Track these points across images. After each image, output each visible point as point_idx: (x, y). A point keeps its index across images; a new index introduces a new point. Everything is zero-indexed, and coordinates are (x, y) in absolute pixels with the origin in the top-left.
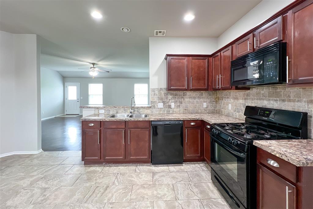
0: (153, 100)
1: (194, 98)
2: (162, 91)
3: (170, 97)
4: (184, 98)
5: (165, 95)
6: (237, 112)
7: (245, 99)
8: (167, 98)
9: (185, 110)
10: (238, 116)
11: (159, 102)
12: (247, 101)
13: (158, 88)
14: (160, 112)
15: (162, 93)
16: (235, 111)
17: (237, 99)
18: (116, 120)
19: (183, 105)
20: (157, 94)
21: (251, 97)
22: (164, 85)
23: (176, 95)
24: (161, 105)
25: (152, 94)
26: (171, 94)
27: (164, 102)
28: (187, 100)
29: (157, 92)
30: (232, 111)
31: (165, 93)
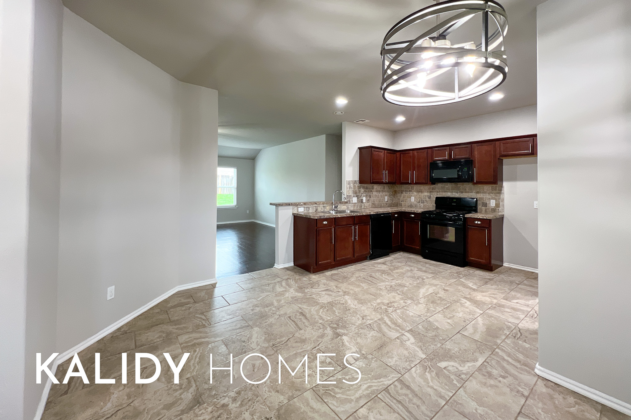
0: (349, 194)
1: (379, 192)
2: (356, 184)
3: (362, 190)
4: (372, 192)
5: (358, 189)
6: (421, 203)
7: (430, 192)
8: (360, 192)
9: (373, 204)
10: (422, 207)
11: (354, 197)
12: (432, 193)
13: (353, 181)
14: (354, 207)
15: (356, 185)
16: (419, 202)
17: (422, 192)
18: (346, 216)
19: (372, 199)
20: (352, 187)
21: (437, 190)
22: (357, 178)
23: (367, 188)
24: (355, 200)
25: (347, 187)
26: (364, 188)
27: (357, 196)
28: (374, 193)
29: (352, 185)
30: (415, 203)
31: (358, 186)
